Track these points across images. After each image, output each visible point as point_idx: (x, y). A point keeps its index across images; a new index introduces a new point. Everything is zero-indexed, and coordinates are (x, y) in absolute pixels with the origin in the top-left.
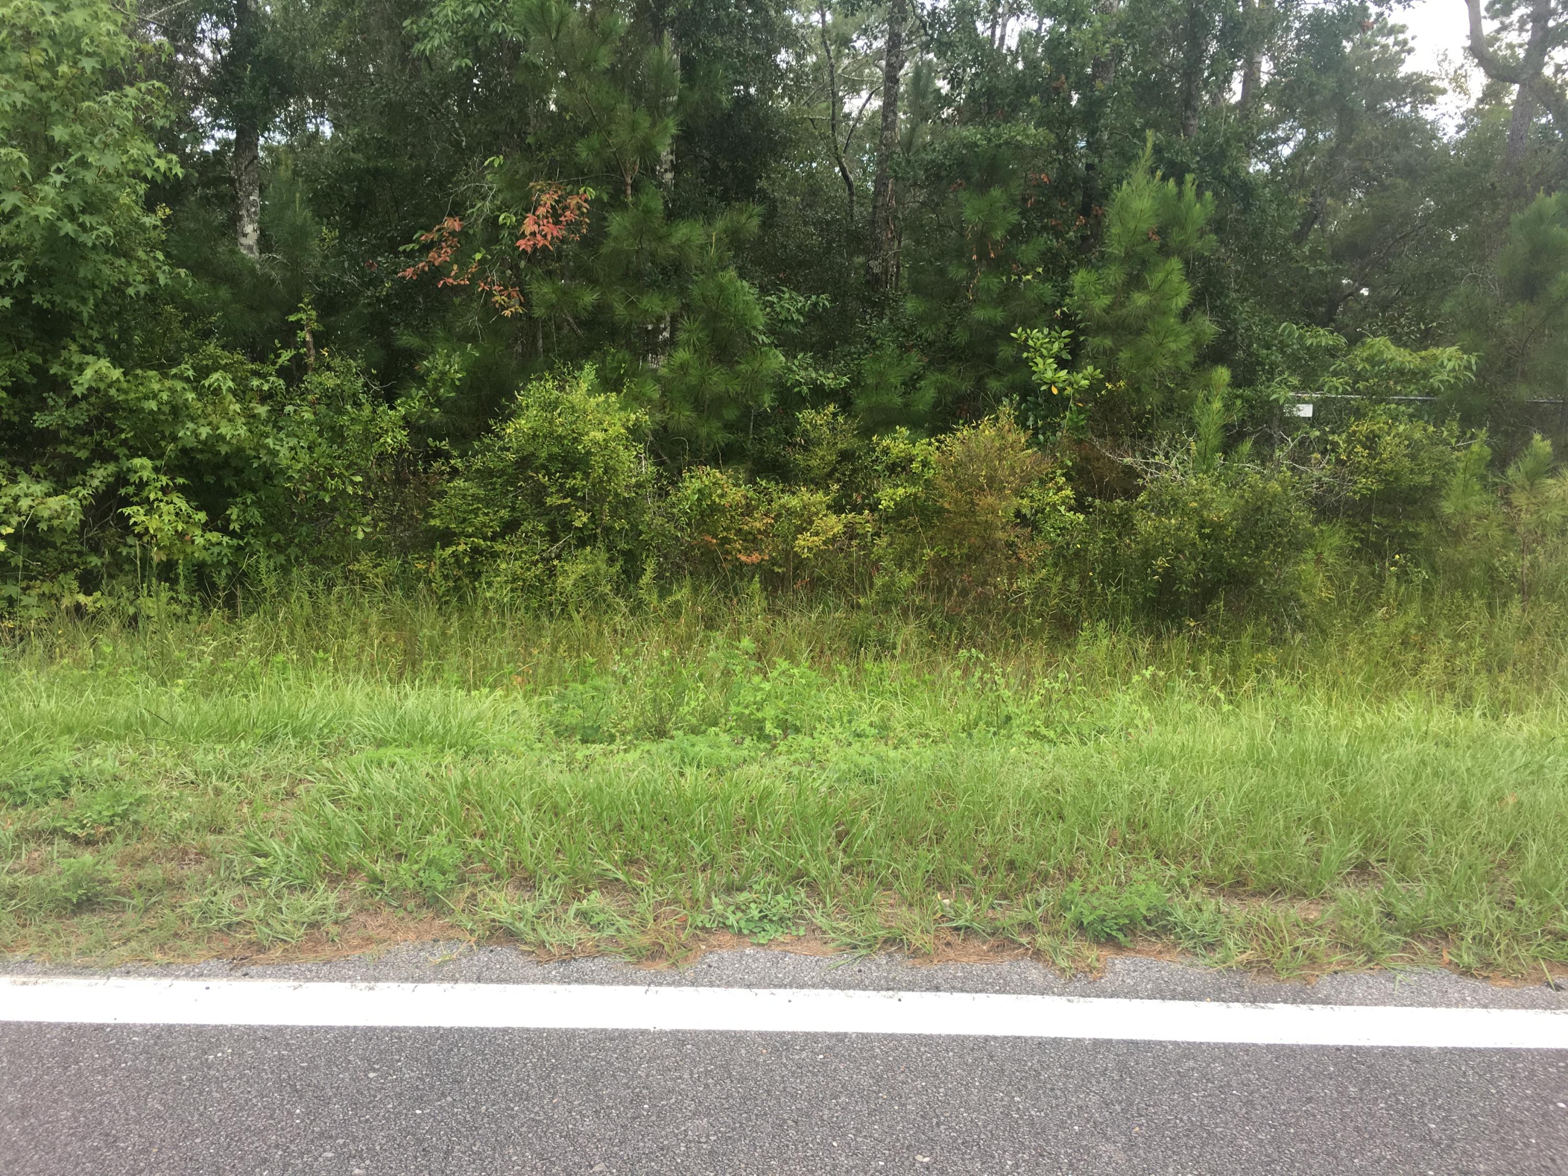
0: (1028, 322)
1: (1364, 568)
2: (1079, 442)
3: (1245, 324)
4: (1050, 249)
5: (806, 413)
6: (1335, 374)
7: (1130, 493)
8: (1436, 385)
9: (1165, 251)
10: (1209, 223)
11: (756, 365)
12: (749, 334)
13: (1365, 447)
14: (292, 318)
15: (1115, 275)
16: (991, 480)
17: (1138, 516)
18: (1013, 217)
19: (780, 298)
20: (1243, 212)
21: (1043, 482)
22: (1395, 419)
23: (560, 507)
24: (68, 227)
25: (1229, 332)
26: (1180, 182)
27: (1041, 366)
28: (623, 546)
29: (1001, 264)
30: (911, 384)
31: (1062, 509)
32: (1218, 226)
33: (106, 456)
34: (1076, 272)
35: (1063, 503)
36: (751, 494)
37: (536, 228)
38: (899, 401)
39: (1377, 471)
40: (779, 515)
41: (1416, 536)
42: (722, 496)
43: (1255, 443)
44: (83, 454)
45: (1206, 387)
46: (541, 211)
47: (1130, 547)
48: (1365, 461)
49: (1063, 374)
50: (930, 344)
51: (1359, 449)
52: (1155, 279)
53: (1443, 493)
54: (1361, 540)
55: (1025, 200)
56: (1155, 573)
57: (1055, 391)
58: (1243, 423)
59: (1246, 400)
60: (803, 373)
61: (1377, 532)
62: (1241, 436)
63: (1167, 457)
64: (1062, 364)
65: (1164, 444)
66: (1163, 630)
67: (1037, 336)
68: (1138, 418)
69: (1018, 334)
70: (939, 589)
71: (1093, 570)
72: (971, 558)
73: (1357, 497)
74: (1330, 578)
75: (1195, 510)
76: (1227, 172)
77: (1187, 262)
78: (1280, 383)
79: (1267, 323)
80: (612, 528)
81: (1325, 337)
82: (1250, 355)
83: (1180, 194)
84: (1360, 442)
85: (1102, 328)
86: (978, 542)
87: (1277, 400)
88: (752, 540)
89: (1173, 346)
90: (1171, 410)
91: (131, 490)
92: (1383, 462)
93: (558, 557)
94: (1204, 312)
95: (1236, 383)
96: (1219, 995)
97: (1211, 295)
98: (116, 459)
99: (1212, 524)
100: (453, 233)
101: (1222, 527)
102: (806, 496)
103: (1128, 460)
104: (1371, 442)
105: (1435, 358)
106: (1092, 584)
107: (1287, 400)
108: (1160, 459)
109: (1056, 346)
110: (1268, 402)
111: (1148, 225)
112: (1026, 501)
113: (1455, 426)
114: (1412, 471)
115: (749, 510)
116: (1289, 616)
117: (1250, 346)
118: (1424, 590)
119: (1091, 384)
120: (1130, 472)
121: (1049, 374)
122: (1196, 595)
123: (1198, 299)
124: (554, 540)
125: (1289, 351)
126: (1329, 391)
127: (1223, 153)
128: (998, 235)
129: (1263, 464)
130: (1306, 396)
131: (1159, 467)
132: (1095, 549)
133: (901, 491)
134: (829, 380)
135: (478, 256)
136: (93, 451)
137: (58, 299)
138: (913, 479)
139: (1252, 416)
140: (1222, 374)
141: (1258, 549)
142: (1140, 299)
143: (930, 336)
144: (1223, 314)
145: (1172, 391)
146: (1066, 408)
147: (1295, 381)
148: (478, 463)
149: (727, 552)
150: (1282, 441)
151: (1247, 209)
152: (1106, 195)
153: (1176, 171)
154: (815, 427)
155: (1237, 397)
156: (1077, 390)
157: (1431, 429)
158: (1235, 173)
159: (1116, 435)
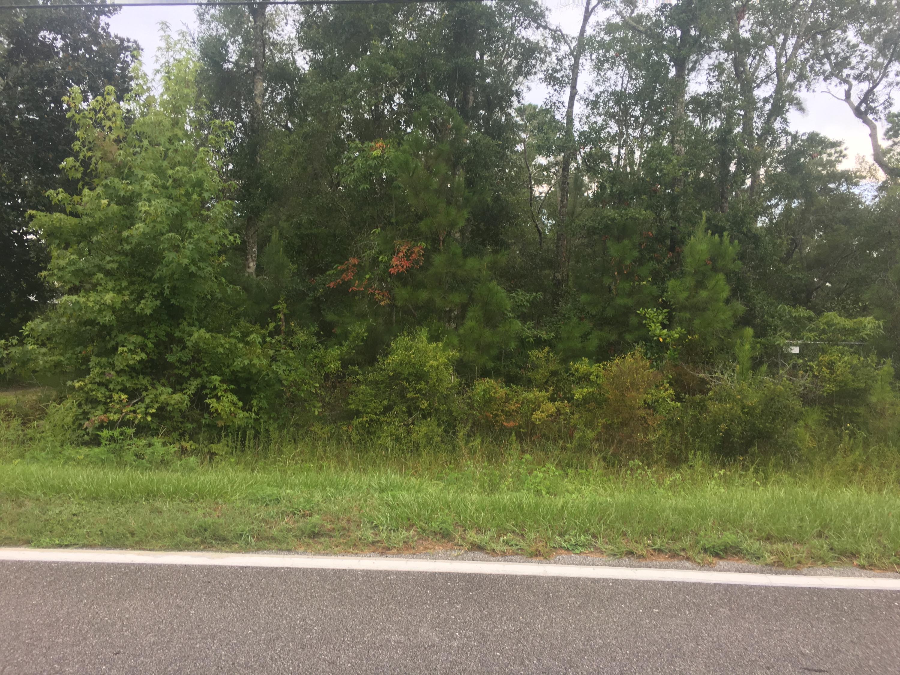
0: (645, 306)
1: (831, 431)
2: (675, 366)
3: (759, 305)
4: (655, 269)
5: (533, 352)
6: (811, 331)
7: (704, 392)
8: (865, 336)
9: (715, 270)
10: (737, 254)
11: (507, 328)
12: (504, 313)
13: (827, 368)
14: (275, 307)
15: (690, 281)
16: (632, 384)
17: (709, 403)
18: (636, 254)
19: (517, 295)
20: (755, 249)
21: (657, 387)
22: (842, 354)
23: (413, 399)
24: (193, 269)
25: (751, 310)
26: (721, 236)
27: (653, 327)
28: (444, 418)
29: (629, 277)
30: (585, 337)
31: (668, 400)
32: (742, 256)
33: (195, 375)
34: (669, 280)
35: (669, 397)
36: (508, 392)
37: (398, 263)
38: (580, 345)
39: (835, 381)
40: (523, 403)
41: (858, 414)
42: (494, 393)
43: (769, 366)
44: (186, 374)
45: (741, 338)
46: (401, 254)
47: (706, 419)
48: (828, 376)
49: (665, 331)
50: (593, 316)
51: (824, 369)
52: (711, 284)
53: (871, 392)
54: (829, 417)
55: (640, 245)
56: (721, 432)
57: (661, 340)
58: (762, 356)
59: (762, 344)
60: (529, 332)
61: (838, 413)
62: (761, 363)
63: (722, 373)
64: (664, 326)
65: (720, 366)
66: (726, 462)
67: (651, 312)
68: (706, 353)
69: (641, 311)
70: (607, 441)
71: (687, 431)
72: (624, 424)
73: (825, 394)
74: (812, 435)
75: (740, 399)
76: (745, 230)
77: (727, 275)
78: (780, 336)
79: (772, 304)
80: (439, 409)
81: (802, 312)
82: (763, 321)
83: (721, 242)
84: (825, 366)
85: (684, 308)
86: (627, 416)
87: (779, 344)
88: (509, 415)
89: (722, 317)
90: (722, 350)
91: (208, 391)
92: (837, 376)
93: (413, 423)
94: (738, 299)
95: (757, 335)
96: (762, 572)
97: (740, 290)
98: (201, 376)
99: (749, 407)
100: (354, 265)
101: (754, 408)
102: (537, 393)
103: (702, 375)
104: (831, 366)
105: (861, 322)
106: (687, 438)
107: (785, 344)
108: (718, 374)
109: (660, 317)
110: (774, 346)
111: (706, 257)
112: (649, 396)
113: (875, 358)
114: (853, 381)
115: (507, 400)
116: (792, 455)
117: (763, 316)
118: (864, 443)
119: (680, 337)
120: (703, 381)
121: (658, 331)
122: (742, 444)
123: (734, 292)
124: (410, 415)
125: (784, 319)
126: (807, 339)
127: (742, 220)
128: (628, 262)
129: (774, 377)
130: (795, 342)
131: (718, 379)
132: (687, 420)
133: (585, 390)
134: (544, 335)
135: (367, 276)
136: (190, 373)
137: (182, 301)
138: (591, 383)
139: (766, 353)
140: (749, 331)
141: (773, 420)
142: (704, 294)
143: (594, 313)
144: (748, 301)
145: (723, 340)
146: (667, 349)
147: (788, 334)
148: (371, 377)
149: (497, 421)
150: (783, 365)
151: (757, 247)
152: (682, 242)
153: (718, 230)
154: (538, 358)
155: (758, 343)
156: (673, 340)
157: (862, 359)
158: (749, 230)
159: (695, 363)
